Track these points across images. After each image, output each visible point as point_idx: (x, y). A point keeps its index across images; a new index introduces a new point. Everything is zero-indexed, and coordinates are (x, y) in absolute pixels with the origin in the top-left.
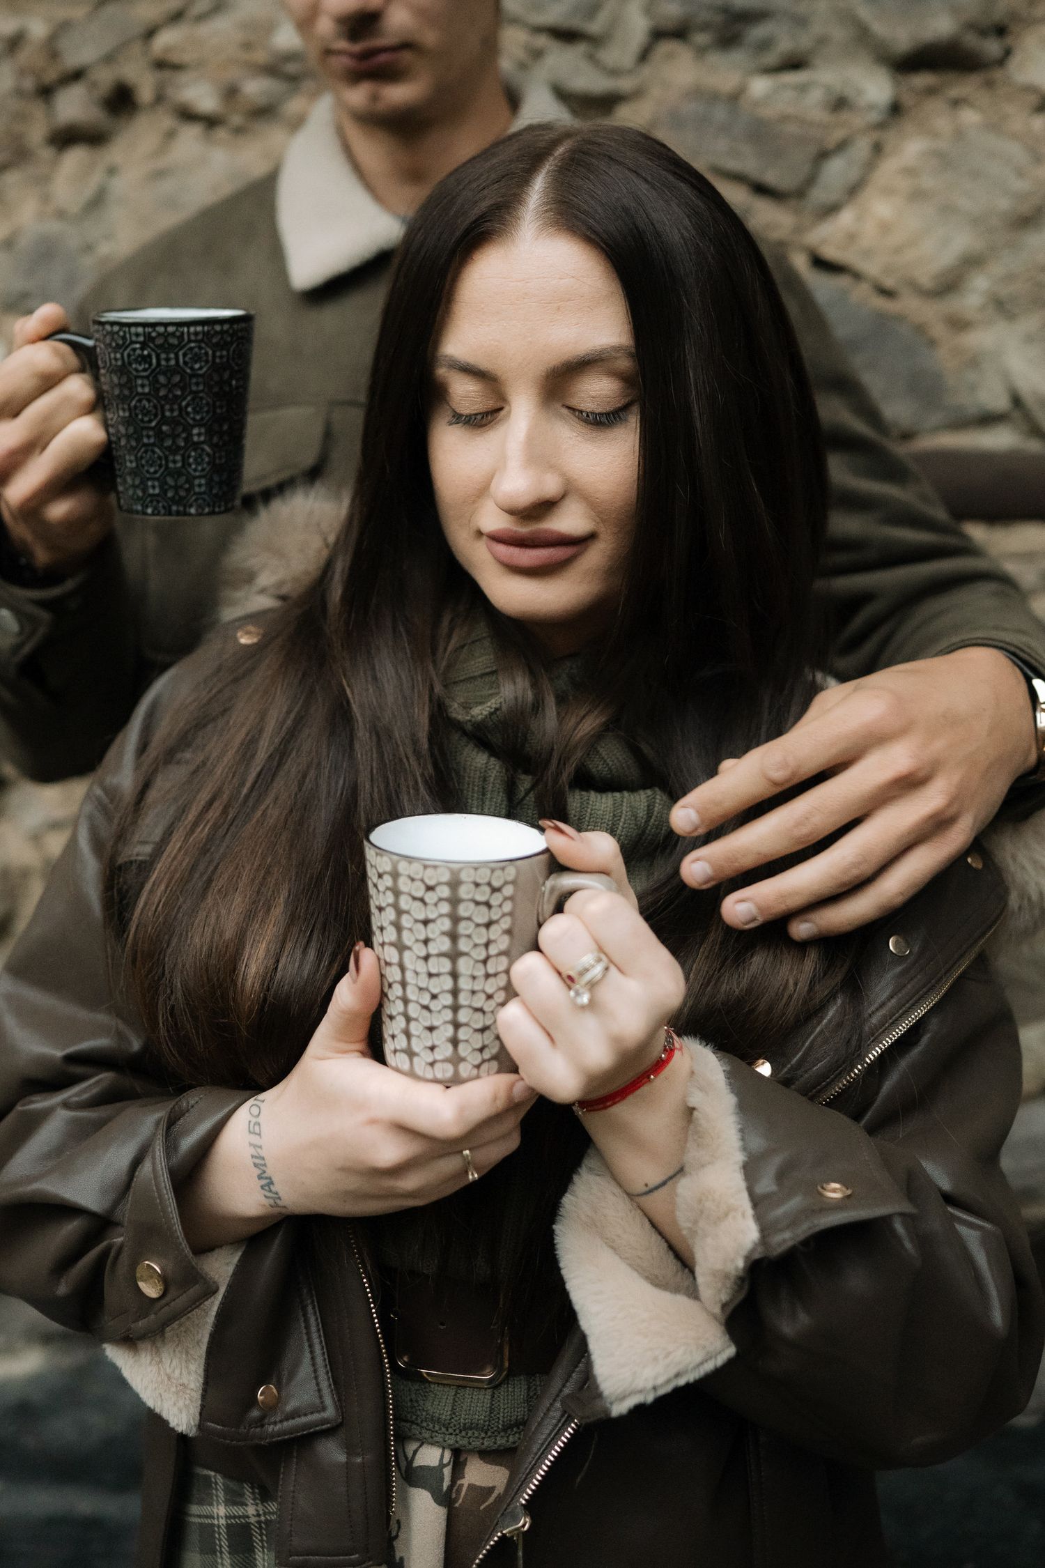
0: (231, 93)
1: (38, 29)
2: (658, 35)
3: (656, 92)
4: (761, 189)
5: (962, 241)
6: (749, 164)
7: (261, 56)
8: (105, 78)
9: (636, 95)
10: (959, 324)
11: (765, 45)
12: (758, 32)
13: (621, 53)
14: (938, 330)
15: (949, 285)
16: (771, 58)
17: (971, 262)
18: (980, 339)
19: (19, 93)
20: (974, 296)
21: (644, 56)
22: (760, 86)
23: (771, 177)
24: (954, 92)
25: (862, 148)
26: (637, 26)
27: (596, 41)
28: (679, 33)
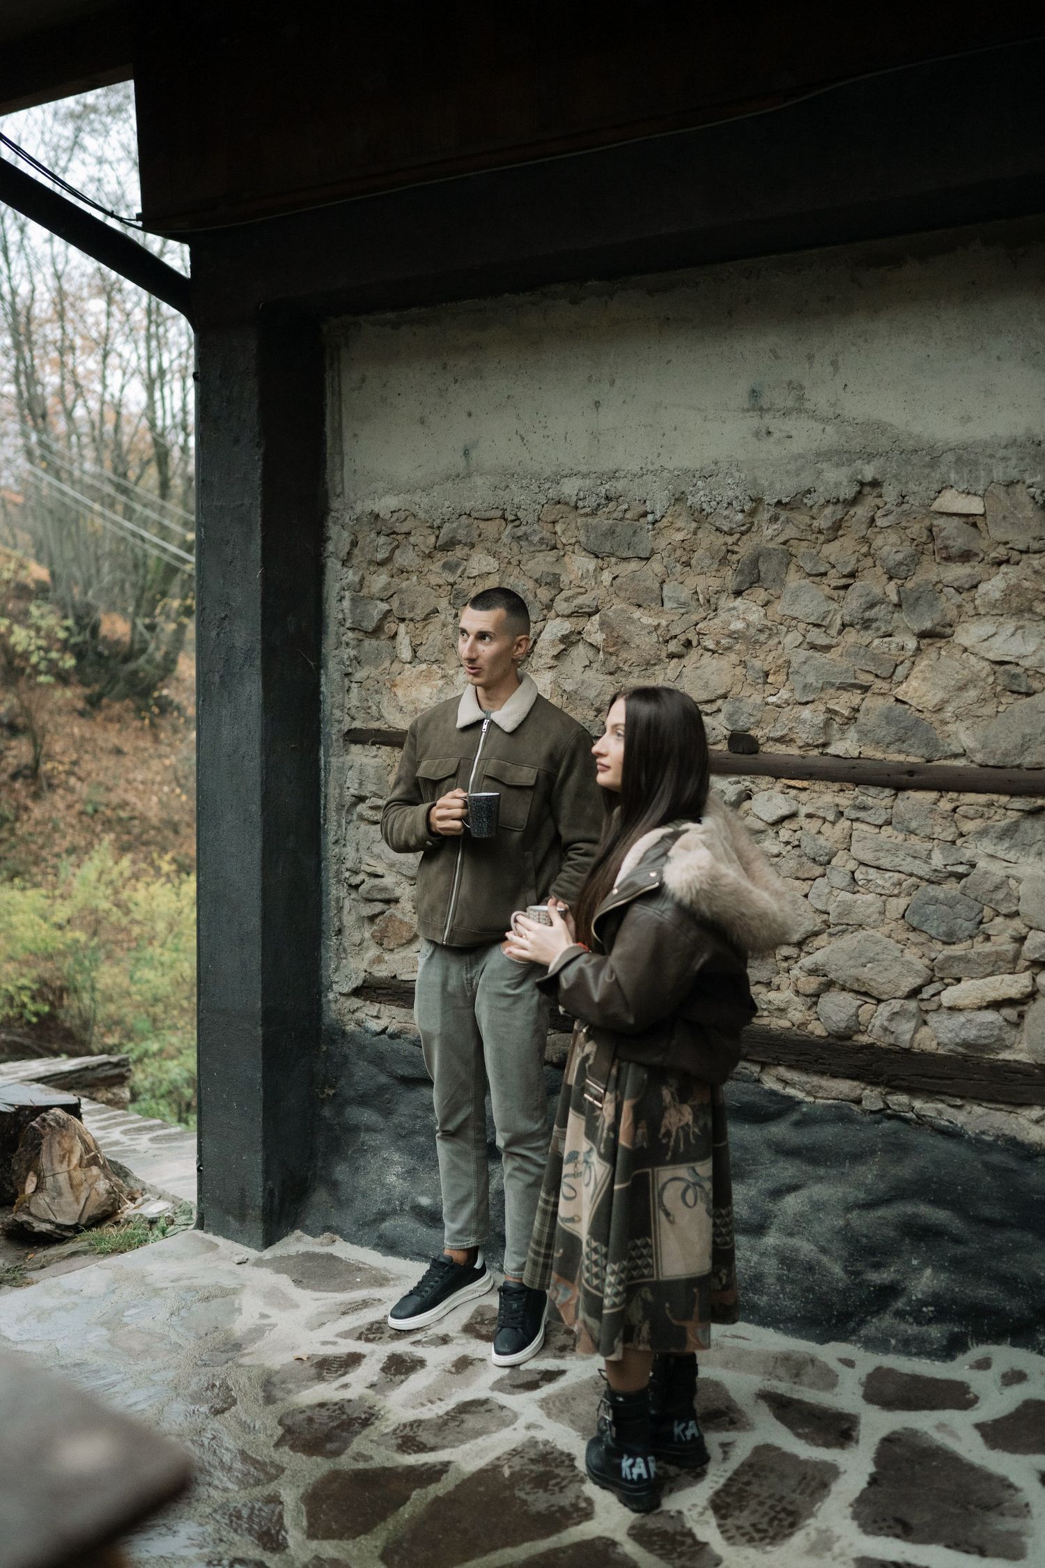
0: (718, 643)
1: (664, 623)
2: (844, 626)
3: (843, 644)
4: (877, 676)
5: (940, 695)
6: (872, 668)
7: (726, 632)
8: (683, 638)
9: (838, 645)
10: (944, 723)
11: (878, 629)
12: (874, 625)
13: (833, 632)
14: (936, 724)
15: (939, 710)
16: (880, 633)
17: (945, 702)
18: (951, 728)
19: (658, 642)
20: (948, 714)
21: (840, 632)
22: (876, 642)
23: (879, 673)
24: (938, 645)
25: (907, 664)
26: (839, 622)
27: (827, 627)
28: (852, 625)
